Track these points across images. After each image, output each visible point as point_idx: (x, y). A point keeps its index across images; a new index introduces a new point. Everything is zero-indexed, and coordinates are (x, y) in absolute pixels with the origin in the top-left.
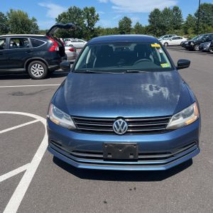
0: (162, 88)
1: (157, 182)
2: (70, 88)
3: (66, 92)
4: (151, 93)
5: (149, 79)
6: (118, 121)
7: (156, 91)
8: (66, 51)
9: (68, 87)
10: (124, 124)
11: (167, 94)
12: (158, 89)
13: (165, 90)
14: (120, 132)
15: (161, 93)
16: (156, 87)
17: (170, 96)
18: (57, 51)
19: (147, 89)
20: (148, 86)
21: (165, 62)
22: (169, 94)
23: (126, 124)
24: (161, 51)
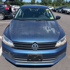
0: (52, 29)
1: (49, 68)
2: (12, 27)
3: (10, 29)
4: (48, 31)
5: (46, 24)
6: (34, 44)
7: (50, 30)
8: (12, 10)
9: (11, 27)
10: (37, 45)
11: (55, 32)
12: (50, 29)
13: (53, 30)
14: (35, 49)
15: (52, 31)
16: (49, 28)
17: (56, 33)
18: (8, 10)
19: (46, 29)
20: (46, 27)
21: (51, 17)
22: (55, 31)
23: (38, 46)
24: (50, 12)
